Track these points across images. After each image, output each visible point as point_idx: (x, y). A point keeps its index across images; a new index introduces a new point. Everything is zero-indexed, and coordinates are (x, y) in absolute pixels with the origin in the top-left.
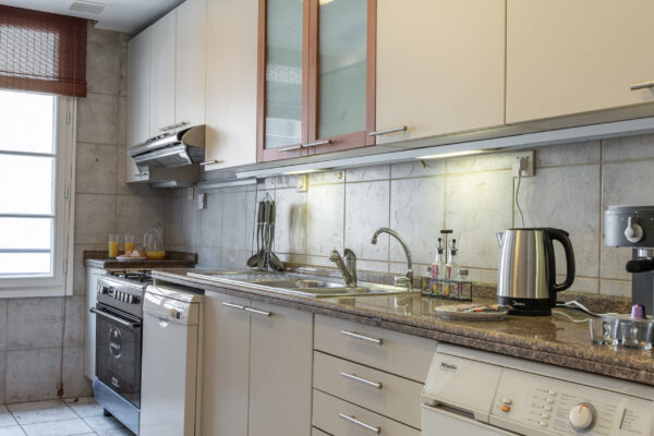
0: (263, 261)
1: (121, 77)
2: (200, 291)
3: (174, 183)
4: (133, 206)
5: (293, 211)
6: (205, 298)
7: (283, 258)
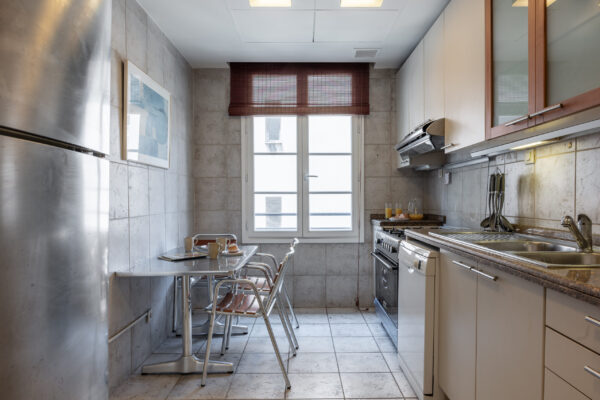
0: (495, 223)
1: (392, 99)
2: (436, 249)
3: (427, 167)
4: (402, 184)
5: (521, 181)
6: (440, 254)
7: (512, 221)
